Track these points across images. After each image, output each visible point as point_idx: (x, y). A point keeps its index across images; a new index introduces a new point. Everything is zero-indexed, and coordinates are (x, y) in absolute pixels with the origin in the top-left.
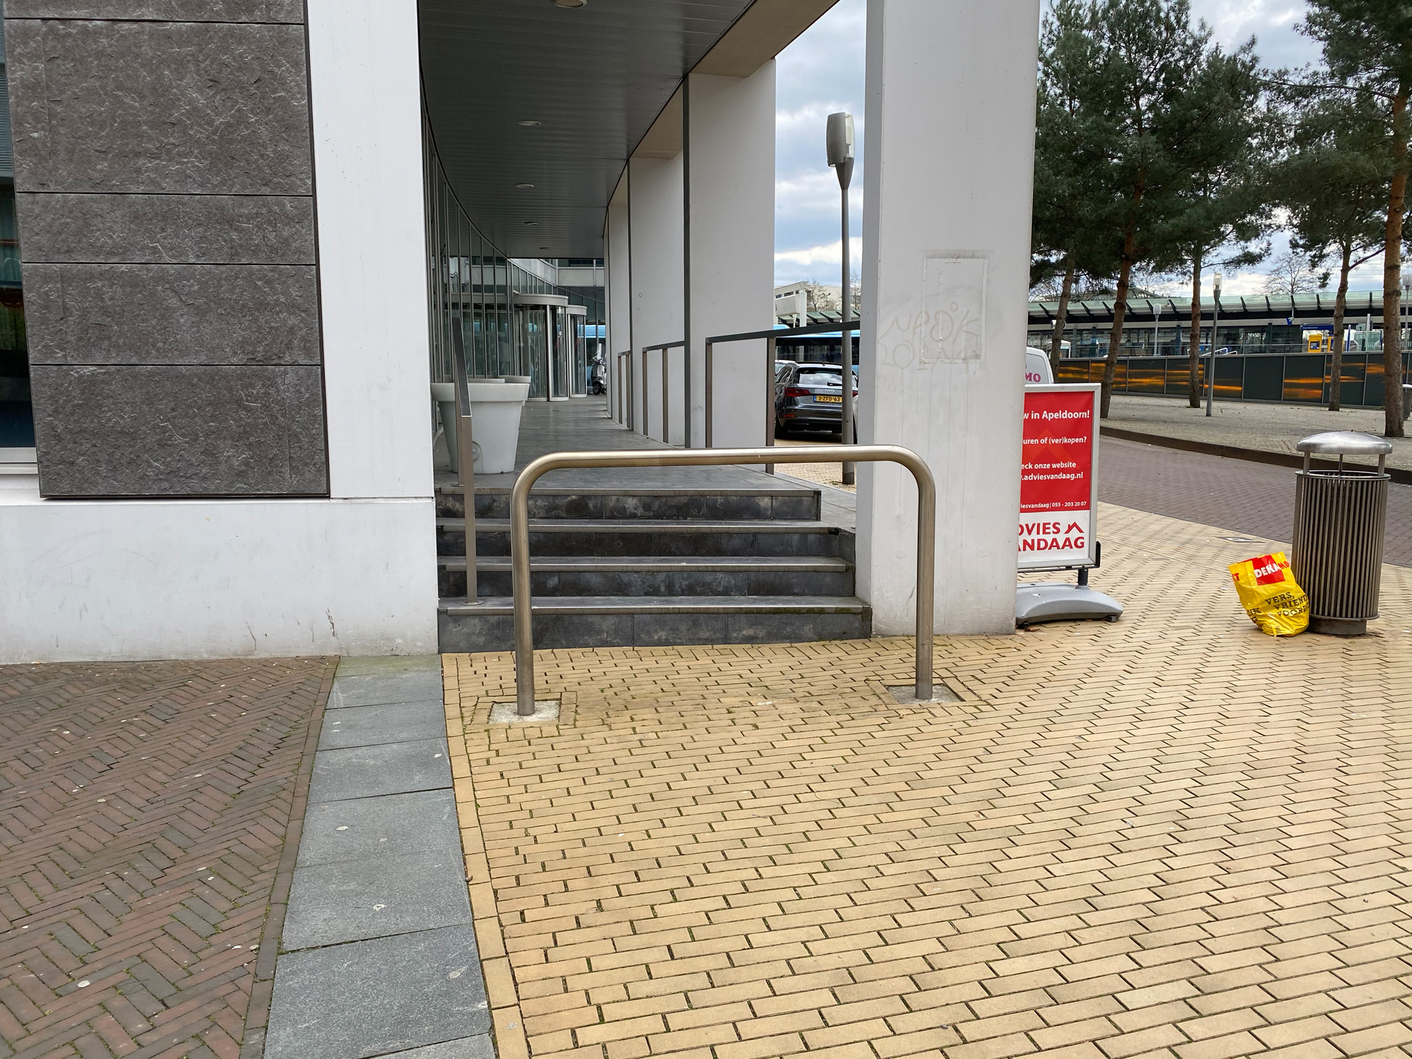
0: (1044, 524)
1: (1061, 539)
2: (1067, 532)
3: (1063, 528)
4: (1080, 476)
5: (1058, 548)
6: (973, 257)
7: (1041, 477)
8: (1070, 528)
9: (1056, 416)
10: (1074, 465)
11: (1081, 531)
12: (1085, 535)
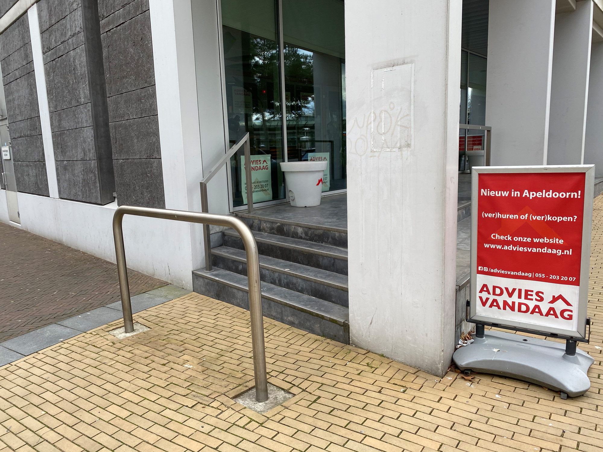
0: (526, 291)
1: (545, 307)
2: (552, 302)
3: (548, 297)
4: (570, 252)
5: (541, 314)
6: (404, 63)
7: (521, 249)
8: (555, 299)
9: (539, 194)
10: (561, 242)
11: (568, 304)
12: (575, 308)
